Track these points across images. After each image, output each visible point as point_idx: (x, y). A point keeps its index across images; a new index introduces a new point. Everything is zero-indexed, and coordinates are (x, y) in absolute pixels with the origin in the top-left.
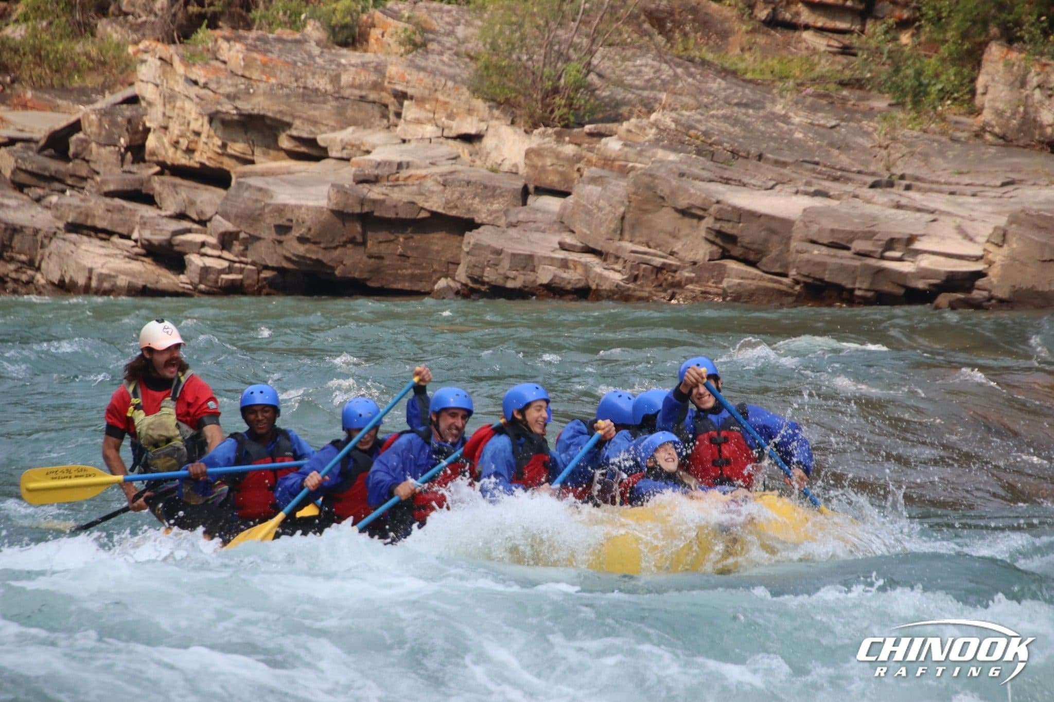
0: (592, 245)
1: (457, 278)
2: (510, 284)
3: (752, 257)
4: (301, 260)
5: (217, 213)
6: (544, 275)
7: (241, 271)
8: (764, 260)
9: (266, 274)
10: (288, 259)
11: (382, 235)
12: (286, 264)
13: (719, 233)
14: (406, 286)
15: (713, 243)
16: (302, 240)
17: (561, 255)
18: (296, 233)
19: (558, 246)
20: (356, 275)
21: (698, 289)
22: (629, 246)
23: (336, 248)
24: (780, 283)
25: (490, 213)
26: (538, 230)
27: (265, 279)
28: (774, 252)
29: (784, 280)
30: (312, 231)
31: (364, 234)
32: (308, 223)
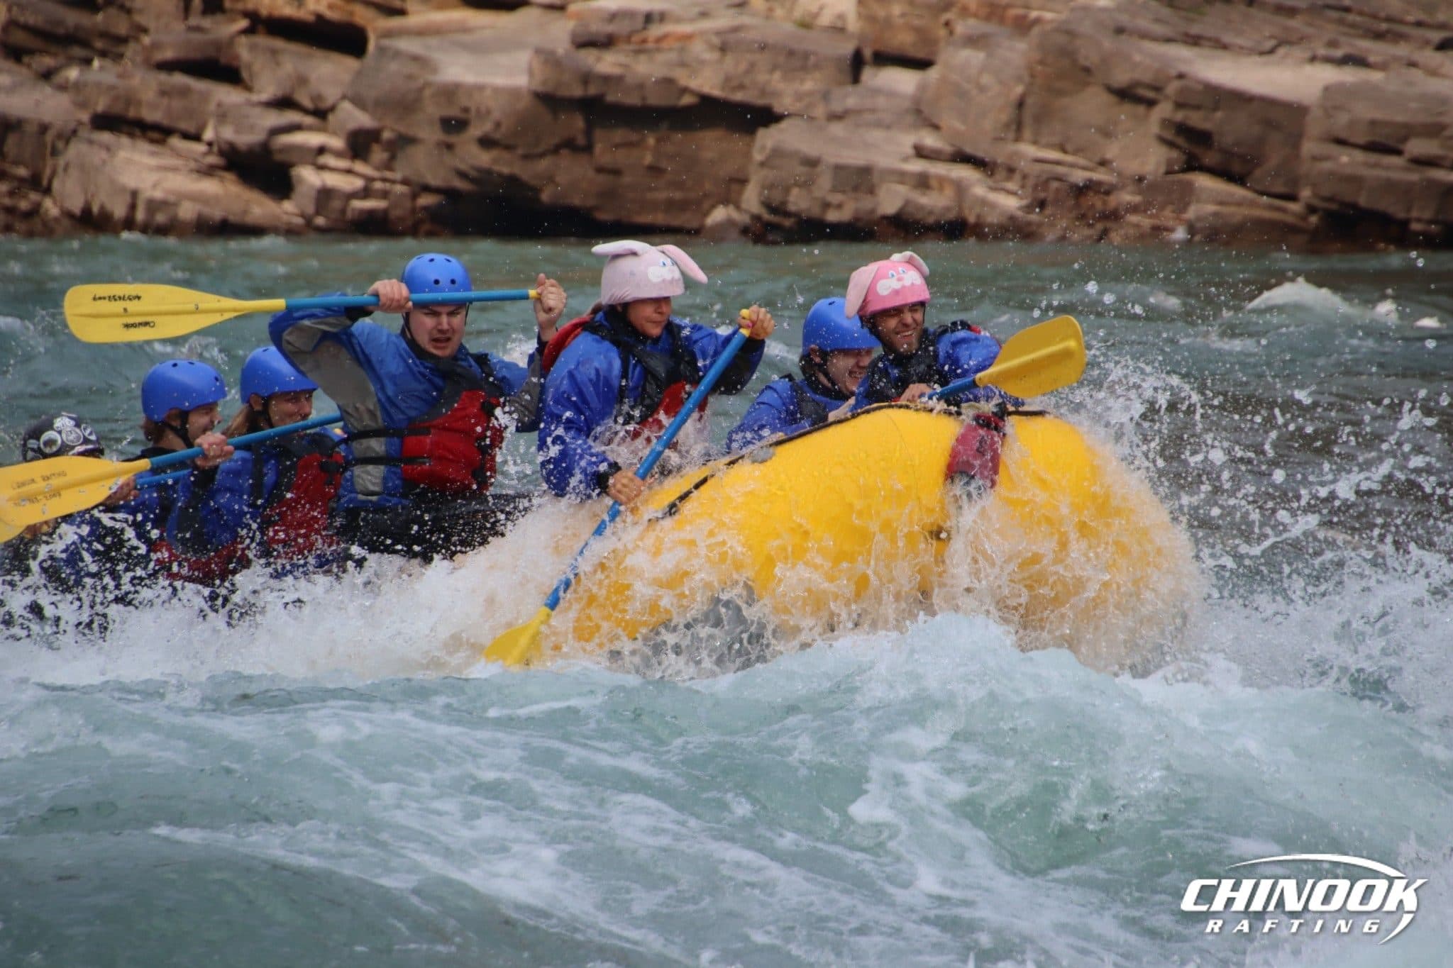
0: (969, 149)
1: (744, 205)
2: (832, 216)
3: (1237, 167)
4: (483, 177)
5: (344, 97)
6: (890, 201)
7: (385, 195)
8: (1258, 173)
9: (425, 200)
10: (462, 175)
11: (619, 135)
12: (459, 184)
13: (1184, 130)
14: (660, 218)
15: (1170, 144)
16: (486, 142)
17: (917, 166)
18: (475, 131)
19: (910, 151)
20: (577, 201)
21: (1145, 222)
22: (1029, 150)
23: (542, 155)
24: (1284, 210)
25: (799, 97)
26: (879, 125)
27: (425, 208)
28: (1274, 159)
29: (1294, 207)
30: (503, 129)
31: (589, 132)
32: (496, 115)
